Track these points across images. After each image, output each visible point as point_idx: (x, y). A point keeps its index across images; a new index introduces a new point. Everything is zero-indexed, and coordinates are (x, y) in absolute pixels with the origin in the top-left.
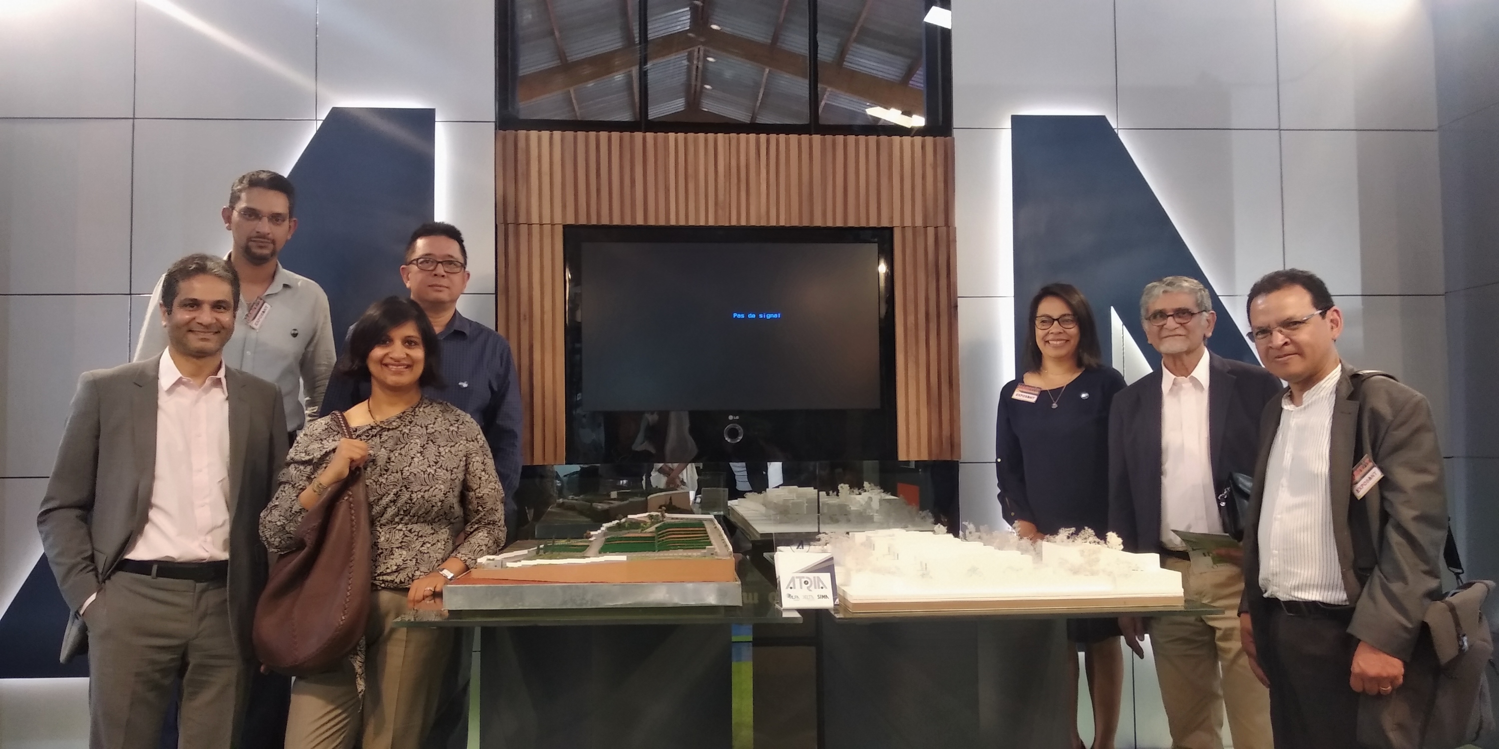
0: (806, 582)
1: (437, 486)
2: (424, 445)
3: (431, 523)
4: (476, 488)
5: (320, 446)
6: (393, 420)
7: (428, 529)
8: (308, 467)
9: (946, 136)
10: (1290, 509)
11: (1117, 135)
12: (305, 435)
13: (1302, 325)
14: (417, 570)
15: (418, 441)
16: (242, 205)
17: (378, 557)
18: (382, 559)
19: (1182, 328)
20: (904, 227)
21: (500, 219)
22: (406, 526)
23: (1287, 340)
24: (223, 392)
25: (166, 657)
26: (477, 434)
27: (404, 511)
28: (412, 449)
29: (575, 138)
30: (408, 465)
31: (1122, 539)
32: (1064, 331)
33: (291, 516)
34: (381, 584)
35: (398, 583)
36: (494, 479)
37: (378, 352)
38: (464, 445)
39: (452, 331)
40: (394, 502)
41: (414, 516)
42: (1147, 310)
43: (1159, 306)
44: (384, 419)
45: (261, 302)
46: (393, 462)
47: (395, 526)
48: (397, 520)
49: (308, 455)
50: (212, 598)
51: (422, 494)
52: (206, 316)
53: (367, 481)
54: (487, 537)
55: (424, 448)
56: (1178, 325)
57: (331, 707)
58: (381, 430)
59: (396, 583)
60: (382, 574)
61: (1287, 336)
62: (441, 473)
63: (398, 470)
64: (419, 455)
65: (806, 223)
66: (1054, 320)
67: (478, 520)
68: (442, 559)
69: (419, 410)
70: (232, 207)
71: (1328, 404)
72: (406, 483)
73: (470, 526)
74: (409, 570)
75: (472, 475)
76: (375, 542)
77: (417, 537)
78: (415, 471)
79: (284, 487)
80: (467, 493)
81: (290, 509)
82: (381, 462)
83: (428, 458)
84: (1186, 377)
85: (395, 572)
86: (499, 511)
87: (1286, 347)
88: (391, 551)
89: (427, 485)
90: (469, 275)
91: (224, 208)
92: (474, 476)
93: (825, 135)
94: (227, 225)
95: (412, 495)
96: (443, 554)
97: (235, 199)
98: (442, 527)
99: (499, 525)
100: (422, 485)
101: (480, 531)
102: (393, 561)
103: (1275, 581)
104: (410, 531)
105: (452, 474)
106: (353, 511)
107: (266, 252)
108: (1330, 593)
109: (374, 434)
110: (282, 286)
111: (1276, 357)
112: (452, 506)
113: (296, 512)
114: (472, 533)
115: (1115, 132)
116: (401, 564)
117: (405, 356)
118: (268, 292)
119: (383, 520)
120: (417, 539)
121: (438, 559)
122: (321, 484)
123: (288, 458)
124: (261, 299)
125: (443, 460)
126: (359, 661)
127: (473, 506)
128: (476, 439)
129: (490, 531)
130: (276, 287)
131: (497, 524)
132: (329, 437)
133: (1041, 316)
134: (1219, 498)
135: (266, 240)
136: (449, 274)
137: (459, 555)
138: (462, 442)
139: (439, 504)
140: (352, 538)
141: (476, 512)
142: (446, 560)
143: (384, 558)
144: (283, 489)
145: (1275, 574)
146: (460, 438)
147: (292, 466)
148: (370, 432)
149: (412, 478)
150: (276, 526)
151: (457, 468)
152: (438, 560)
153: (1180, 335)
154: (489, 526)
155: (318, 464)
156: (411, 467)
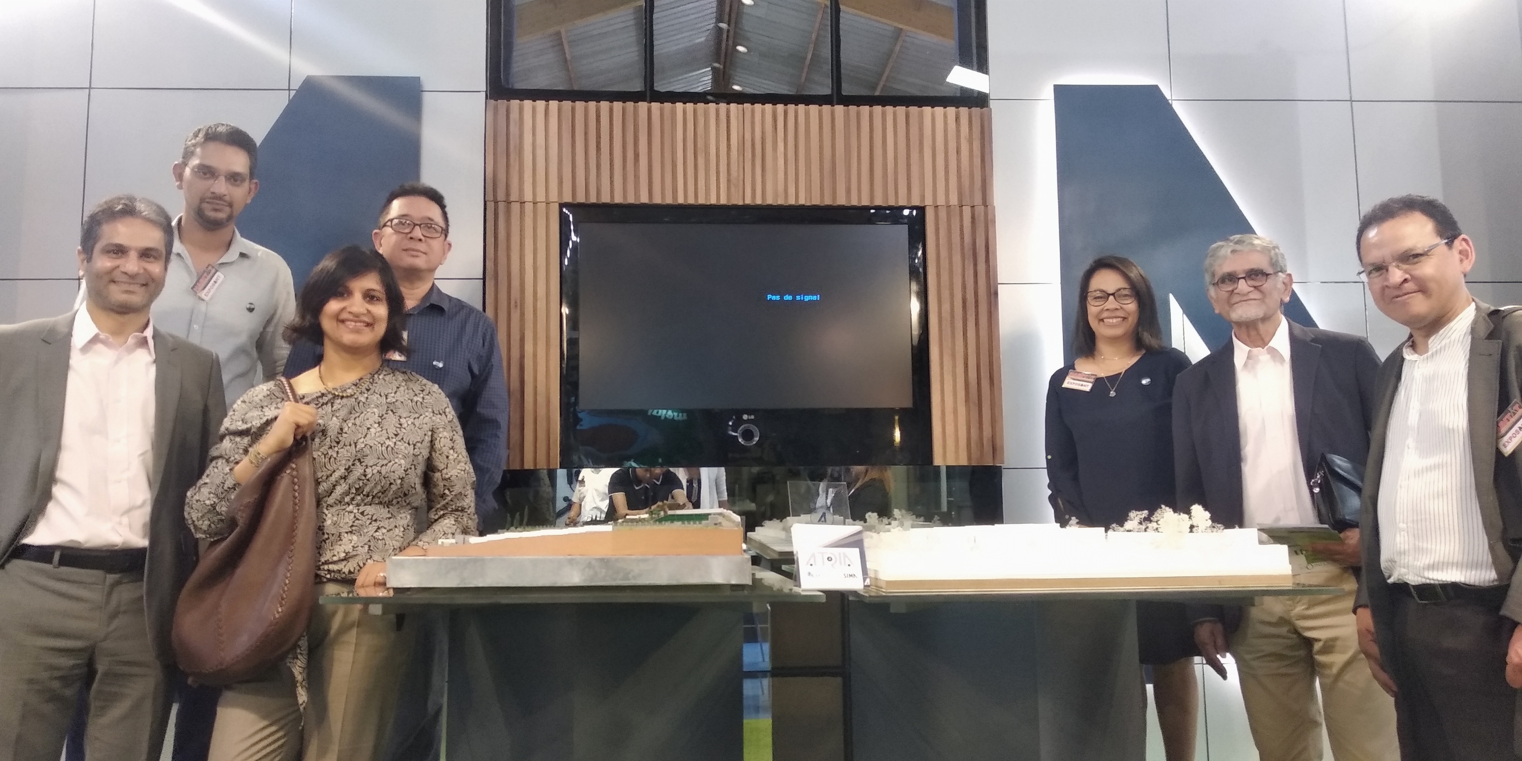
0: (830, 559)
1: (396, 460)
2: (383, 415)
3: (388, 504)
4: (443, 468)
5: (262, 413)
6: (347, 387)
7: (382, 512)
8: (246, 438)
9: (982, 108)
10: (1419, 473)
11: (1171, 105)
12: (244, 402)
13: (1423, 258)
14: (370, 559)
15: (375, 410)
16: (195, 162)
17: (323, 542)
18: (328, 545)
19: (1256, 292)
20: (938, 206)
21: (490, 197)
22: (357, 508)
23: (1407, 276)
24: (150, 352)
25: (67, 662)
26: (445, 406)
27: (357, 489)
28: (368, 419)
29: (573, 110)
30: (363, 436)
31: (1210, 513)
32: (1122, 308)
33: (223, 494)
34: (326, 575)
35: (347, 573)
36: (464, 459)
37: (333, 306)
38: (430, 418)
39: (428, 304)
40: (345, 478)
41: (368, 496)
42: (1213, 275)
43: (1227, 268)
44: (337, 385)
45: (213, 271)
46: (346, 433)
47: (344, 507)
48: (347, 499)
49: (246, 423)
50: (127, 593)
51: (379, 468)
52: (132, 264)
53: (314, 453)
54: (454, 525)
55: (383, 418)
56: (1252, 289)
57: (265, 723)
58: (334, 397)
59: (344, 573)
60: (327, 563)
61: (1406, 272)
62: (402, 446)
63: (352, 443)
64: (376, 425)
65: (828, 201)
66: (1109, 295)
67: (444, 506)
68: (400, 548)
69: (378, 377)
70: (185, 164)
71: (1461, 348)
72: (359, 456)
73: (435, 513)
74: (360, 558)
75: (438, 452)
76: (320, 526)
77: (370, 521)
78: (371, 443)
79: (217, 463)
80: (431, 474)
81: (222, 485)
82: (332, 432)
83: (387, 430)
84: (1263, 348)
85: (343, 560)
86: (469, 496)
87: (1406, 285)
88: (339, 536)
89: (385, 459)
90: (450, 245)
91: (176, 165)
92: (440, 454)
93: (848, 106)
94: (178, 183)
95: (366, 470)
96: (401, 543)
97: (188, 154)
98: (402, 512)
99: (469, 512)
100: (379, 458)
101: (446, 518)
102: (341, 547)
103: (1402, 562)
104: (362, 513)
105: (414, 449)
106: (296, 487)
107: (222, 215)
108: (1473, 572)
109: (325, 402)
110: (239, 254)
111: (1393, 298)
112: (413, 485)
113: (229, 488)
114: (436, 520)
115: (1169, 103)
116: (351, 551)
117: (366, 312)
118: (221, 261)
119: (331, 500)
120: (370, 523)
121: (395, 547)
122: (259, 454)
123: (222, 429)
124: (213, 267)
125: (404, 433)
126: (299, 667)
127: (439, 489)
128: (445, 413)
129: (457, 518)
130: (232, 255)
131: (466, 512)
132: (271, 404)
133: (1095, 291)
134: (1311, 483)
135: (222, 202)
136: (428, 239)
137: (420, 543)
138: (427, 414)
139: (399, 481)
140: (295, 518)
141: (442, 497)
142: (404, 549)
143: (330, 544)
144: (215, 465)
145: (1402, 553)
146: (426, 409)
147: (227, 438)
148: (320, 400)
149: (367, 451)
150: (204, 505)
151: (421, 443)
152: (394, 549)
153: (1255, 299)
154: (456, 513)
155: (256, 434)
156: (366, 438)
